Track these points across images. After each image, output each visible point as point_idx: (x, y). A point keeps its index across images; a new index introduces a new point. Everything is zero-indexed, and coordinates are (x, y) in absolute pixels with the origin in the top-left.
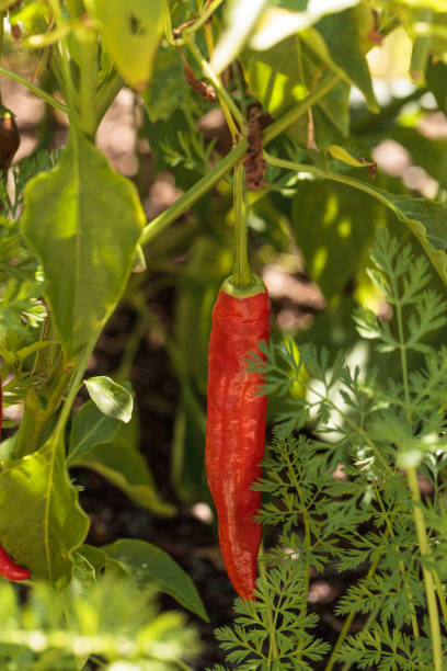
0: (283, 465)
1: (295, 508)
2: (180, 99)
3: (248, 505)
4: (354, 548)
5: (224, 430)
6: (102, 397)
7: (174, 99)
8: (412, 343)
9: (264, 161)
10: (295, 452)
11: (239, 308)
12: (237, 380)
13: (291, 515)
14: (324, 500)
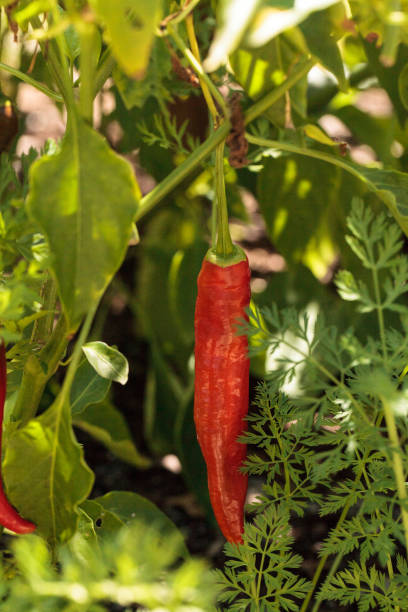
0: (266, 419)
1: (276, 459)
2: (153, 87)
3: (235, 457)
4: (334, 494)
5: (212, 388)
6: (99, 361)
7: (148, 87)
8: (388, 304)
9: (246, 140)
10: (276, 406)
11: (224, 276)
12: (221, 342)
13: (274, 464)
14: (302, 450)
